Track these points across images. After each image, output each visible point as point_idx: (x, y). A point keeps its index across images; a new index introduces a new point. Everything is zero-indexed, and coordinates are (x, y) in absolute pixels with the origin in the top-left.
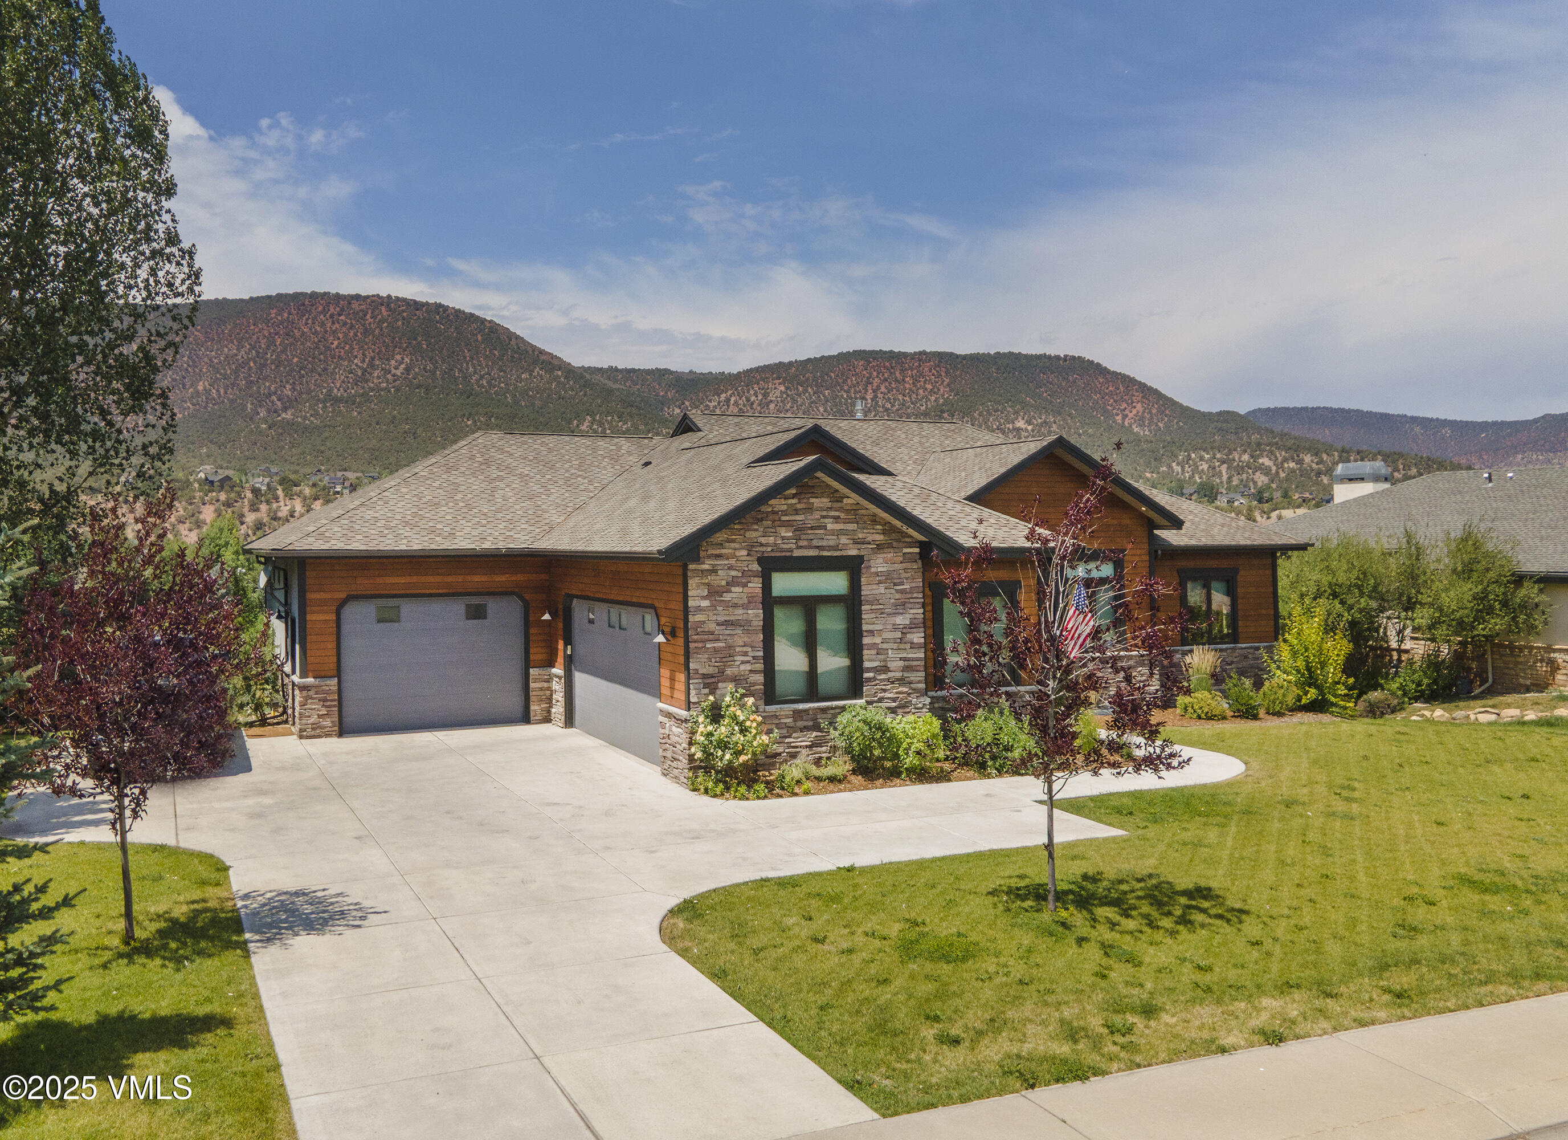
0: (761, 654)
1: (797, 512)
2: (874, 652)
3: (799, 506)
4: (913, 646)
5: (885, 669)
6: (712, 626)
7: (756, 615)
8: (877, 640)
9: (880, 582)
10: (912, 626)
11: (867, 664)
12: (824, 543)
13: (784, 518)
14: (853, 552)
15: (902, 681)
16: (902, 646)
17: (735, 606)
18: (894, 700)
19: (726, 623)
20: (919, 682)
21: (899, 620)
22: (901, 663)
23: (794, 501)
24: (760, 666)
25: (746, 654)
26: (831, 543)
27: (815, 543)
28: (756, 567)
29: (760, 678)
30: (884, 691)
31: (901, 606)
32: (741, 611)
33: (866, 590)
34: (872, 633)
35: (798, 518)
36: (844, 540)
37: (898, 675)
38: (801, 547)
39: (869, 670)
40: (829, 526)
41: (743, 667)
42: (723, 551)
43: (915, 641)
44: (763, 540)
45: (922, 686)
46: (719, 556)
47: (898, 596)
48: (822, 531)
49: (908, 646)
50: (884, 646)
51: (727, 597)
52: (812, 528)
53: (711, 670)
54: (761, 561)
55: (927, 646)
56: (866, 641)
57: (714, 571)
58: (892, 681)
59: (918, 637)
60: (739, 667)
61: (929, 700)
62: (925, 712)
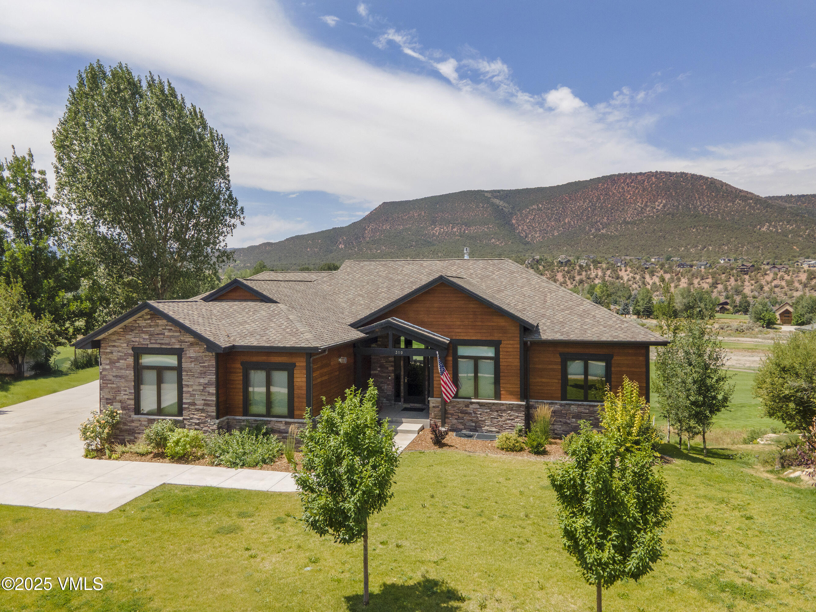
0: (133, 391)
1: (150, 326)
2: (189, 395)
3: (151, 324)
4: (209, 394)
5: (194, 404)
6: (111, 377)
7: (130, 374)
8: (191, 389)
9: (191, 362)
10: (209, 384)
11: (184, 401)
12: (163, 342)
13: (144, 329)
14: (178, 347)
15: (202, 411)
16: (203, 393)
17: (121, 369)
18: (198, 419)
19: (116, 376)
20: (212, 412)
21: (202, 381)
22: (203, 402)
23: (149, 321)
24: (132, 397)
25: (125, 391)
26: (167, 342)
27: (158, 341)
28: (131, 351)
29: (132, 402)
30: (194, 414)
31: (203, 374)
32: (123, 371)
33: (184, 365)
34: (188, 386)
35: (151, 329)
36: (173, 340)
37: (201, 407)
38: (151, 343)
39: (186, 403)
40: (166, 334)
41: (124, 397)
42: (116, 344)
43: (211, 391)
44: (133, 339)
45: (214, 414)
46: (114, 346)
47: (201, 369)
48: (162, 336)
49: (207, 394)
50: (194, 393)
51: (117, 364)
52: (157, 334)
53: (109, 397)
54: (133, 349)
55: (218, 395)
56: (184, 389)
57: (112, 353)
58: (198, 410)
59: (212, 390)
60: (123, 396)
61: (217, 421)
62: (215, 427)
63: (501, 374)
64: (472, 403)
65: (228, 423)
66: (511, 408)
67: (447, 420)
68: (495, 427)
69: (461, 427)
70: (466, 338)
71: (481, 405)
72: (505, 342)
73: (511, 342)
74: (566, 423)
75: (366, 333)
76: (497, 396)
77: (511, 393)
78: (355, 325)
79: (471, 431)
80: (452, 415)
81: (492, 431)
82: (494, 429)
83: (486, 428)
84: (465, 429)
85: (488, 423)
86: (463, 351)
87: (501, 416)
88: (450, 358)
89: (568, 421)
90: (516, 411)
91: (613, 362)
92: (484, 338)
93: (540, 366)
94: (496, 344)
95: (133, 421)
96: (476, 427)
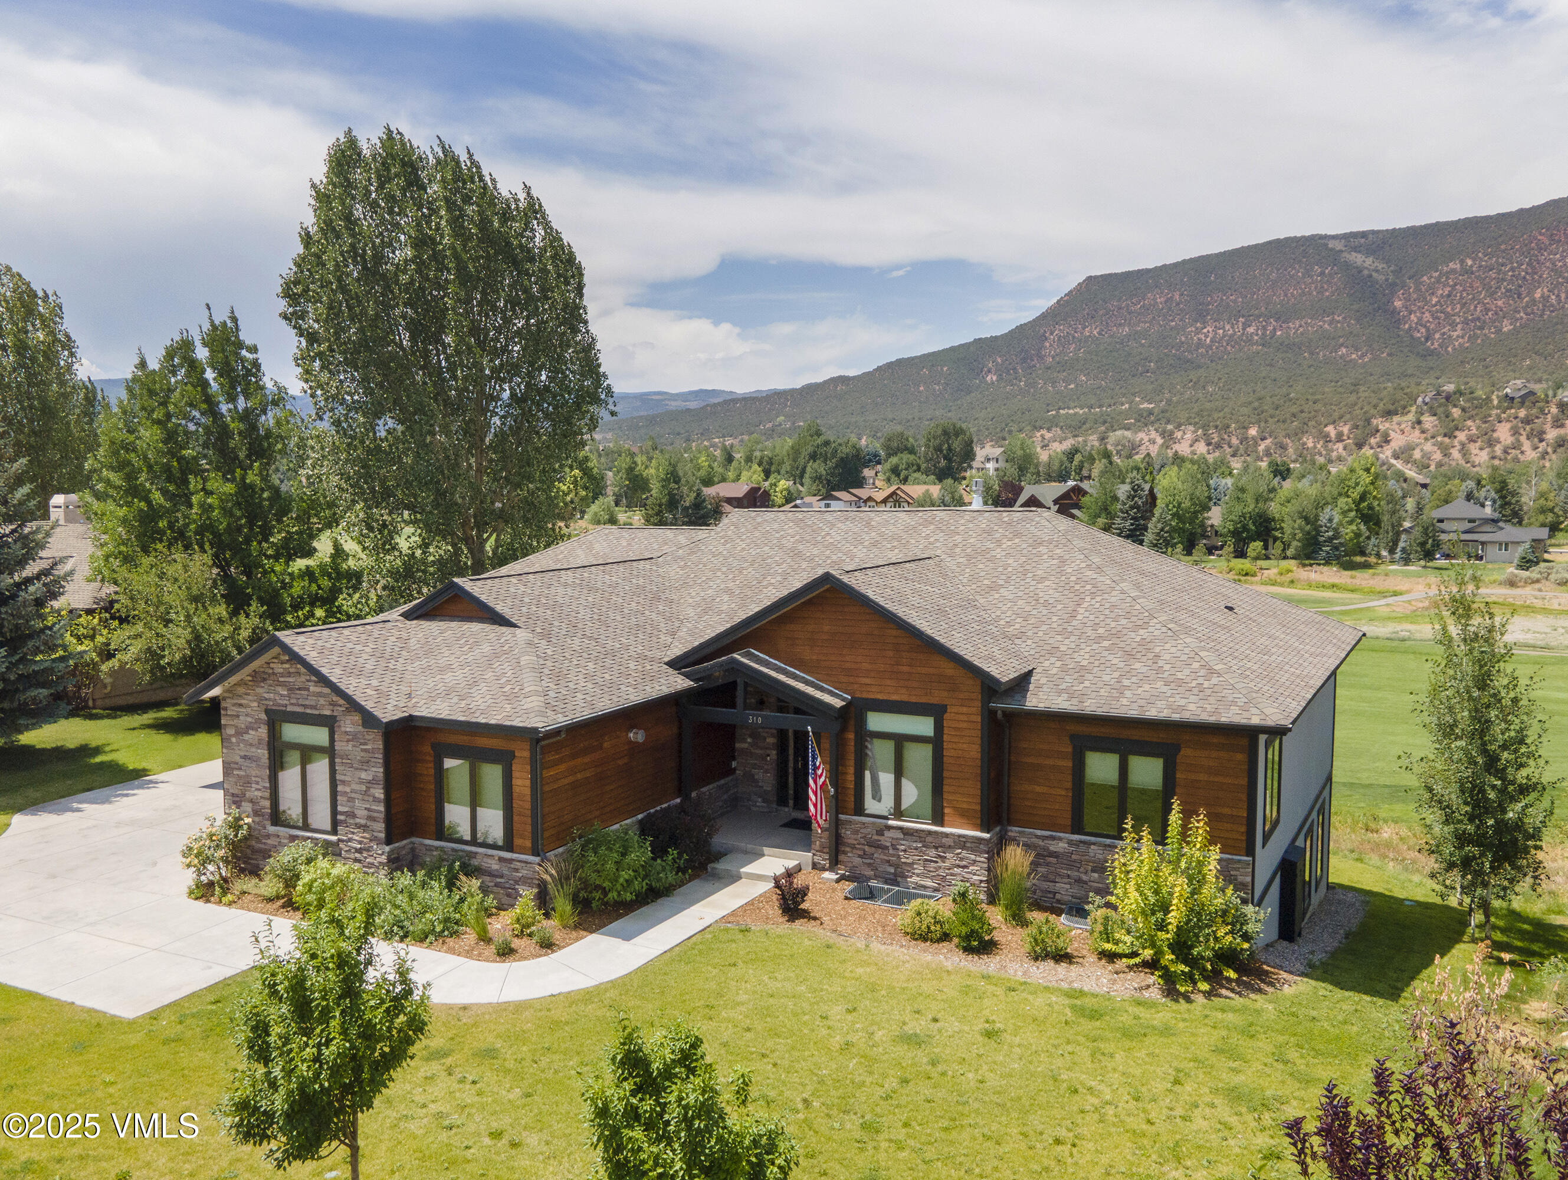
0: (268, 785)
1: (289, 674)
2: (345, 799)
3: (291, 670)
4: (376, 800)
5: (353, 815)
7: (263, 753)
8: (348, 789)
9: (348, 741)
10: (374, 782)
11: (340, 808)
12: (307, 703)
13: (281, 679)
14: (328, 713)
15: (364, 828)
16: (366, 798)
17: (251, 745)
18: (360, 842)
19: (245, 757)
20: (380, 832)
21: (363, 775)
22: (366, 812)
23: (287, 666)
24: (267, 794)
25: (257, 783)
26: (313, 703)
27: (301, 702)
28: (264, 716)
29: (267, 803)
30: (353, 833)
31: (365, 763)
32: (254, 750)
33: (338, 746)
34: (343, 782)
35: (291, 680)
36: (322, 701)
37: (363, 822)
38: (292, 704)
39: (342, 813)
40: (312, 689)
41: (256, 793)
42: (243, 702)
43: (377, 795)
44: (266, 695)
45: (382, 835)
46: (241, 705)
47: (363, 754)
48: (306, 693)
49: (371, 799)
50: (353, 795)
51: (246, 737)
52: (299, 689)
53: (236, 792)
54: (267, 712)
55: (388, 801)
56: (340, 788)
57: (238, 716)
58: (359, 826)
59: (379, 793)
60: (254, 793)
61: (387, 849)
62: (384, 859)
63: (946, 774)
64: (889, 828)
65: (413, 850)
66: (962, 842)
67: (841, 857)
68: (932, 878)
69: (869, 873)
70: (880, 697)
71: (906, 832)
72: (954, 709)
73: (965, 710)
74: (1079, 881)
75: (695, 680)
76: (938, 818)
77: (965, 816)
78: (676, 664)
79: (886, 883)
80: (853, 847)
81: (925, 887)
82: (929, 883)
83: (915, 879)
84: (876, 877)
85: (919, 869)
86: (877, 721)
87: (943, 858)
88: (851, 736)
89: (1084, 878)
90: (972, 850)
91: (1179, 759)
92: (913, 699)
93: (1030, 760)
94: (937, 712)
95: (268, 836)
96: (895, 874)
